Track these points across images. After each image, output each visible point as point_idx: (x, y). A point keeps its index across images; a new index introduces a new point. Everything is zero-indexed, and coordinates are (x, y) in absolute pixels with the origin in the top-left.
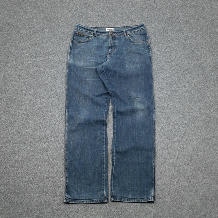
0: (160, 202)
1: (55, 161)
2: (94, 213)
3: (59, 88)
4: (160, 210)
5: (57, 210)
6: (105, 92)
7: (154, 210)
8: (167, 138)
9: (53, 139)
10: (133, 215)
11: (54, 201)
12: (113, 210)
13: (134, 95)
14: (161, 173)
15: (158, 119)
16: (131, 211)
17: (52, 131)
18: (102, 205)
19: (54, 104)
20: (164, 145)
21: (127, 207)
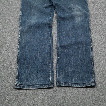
0: (101, 87)
1: (10, 54)
2: (41, 97)
3: (15, 3)
4: (101, 94)
5: (8, 95)
6: (50, 4)
7: (95, 94)
8: (101, 36)
9: (9, 38)
10: (77, 99)
11: (6, 87)
12: (59, 94)
13: (73, 6)
14: (98, 62)
15: (93, 23)
16: (74, 94)
17: (9, 33)
18: (49, 89)
19: (11, 14)
20: (99, 41)
21: (70, 91)
